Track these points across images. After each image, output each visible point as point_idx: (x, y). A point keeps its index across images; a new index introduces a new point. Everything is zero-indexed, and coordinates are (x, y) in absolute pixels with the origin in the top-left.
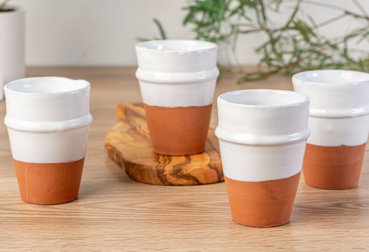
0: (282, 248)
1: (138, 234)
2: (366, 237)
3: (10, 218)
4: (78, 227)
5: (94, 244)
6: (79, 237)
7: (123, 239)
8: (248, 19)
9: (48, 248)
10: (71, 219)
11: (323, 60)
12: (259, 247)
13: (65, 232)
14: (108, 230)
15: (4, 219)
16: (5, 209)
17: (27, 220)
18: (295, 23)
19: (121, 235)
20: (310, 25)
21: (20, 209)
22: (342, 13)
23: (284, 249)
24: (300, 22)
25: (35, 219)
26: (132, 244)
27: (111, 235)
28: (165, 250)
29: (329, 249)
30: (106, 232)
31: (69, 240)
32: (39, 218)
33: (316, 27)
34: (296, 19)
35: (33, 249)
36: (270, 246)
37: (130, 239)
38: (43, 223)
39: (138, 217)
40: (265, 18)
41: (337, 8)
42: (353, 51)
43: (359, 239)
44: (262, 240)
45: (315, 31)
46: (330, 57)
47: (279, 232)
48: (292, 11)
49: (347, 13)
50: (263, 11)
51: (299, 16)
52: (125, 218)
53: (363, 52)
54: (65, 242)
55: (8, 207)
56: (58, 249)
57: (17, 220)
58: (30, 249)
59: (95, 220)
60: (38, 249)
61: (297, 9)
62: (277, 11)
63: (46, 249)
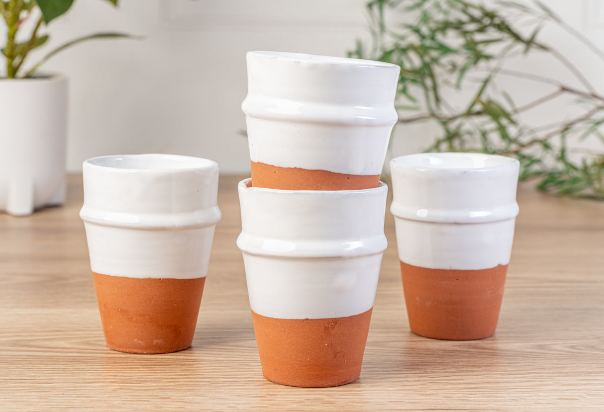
0: (450, 397)
1: (229, 378)
2: (581, 385)
3: (34, 356)
4: (138, 368)
5: (160, 389)
6: (137, 381)
7: (206, 383)
8: (412, 99)
9: (91, 393)
10: (127, 359)
11: (528, 166)
12: (415, 396)
13: (116, 374)
14: (184, 373)
15: (24, 357)
16: (26, 346)
17: (60, 359)
18: (483, 103)
19: (202, 378)
20: (508, 108)
21: (50, 346)
22: (556, 89)
23: (452, 398)
24: (490, 102)
25: (71, 358)
26: (218, 390)
27: (187, 378)
28: (268, 396)
29: (521, 399)
30: (179, 375)
31: (123, 383)
32: (78, 356)
33: (516, 111)
34: (484, 98)
35: (67, 393)
36: (430, 394)
37: (216, 384)
38: (84, 363)
39: (229, 357)
40: (438, 99)
41: (549, 81)
42: (575, 151)
43: (569, 388)
44: (419, 388)
45: (515, 117)
46: (538, 161)
47: (446, 378)
48: (478, 85)
49: (564, 89)
50: (435, 88)
51: (490, 93)
52: (210, 358)
53: (589, 152)
54: (115, 386)
55: (32, 343)
56: (105, 394)
57: (45, 359)
58: (62, 393)
59: (163, 360)
60: (74, 393)
61: (486, 82)
62: (458, 86)
63: (87, 393)
